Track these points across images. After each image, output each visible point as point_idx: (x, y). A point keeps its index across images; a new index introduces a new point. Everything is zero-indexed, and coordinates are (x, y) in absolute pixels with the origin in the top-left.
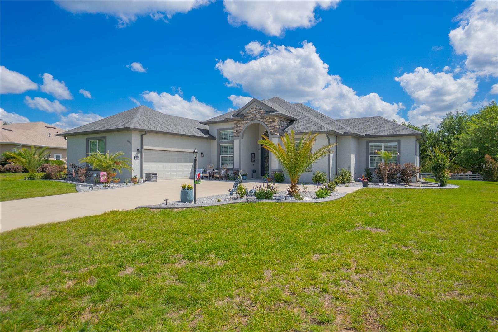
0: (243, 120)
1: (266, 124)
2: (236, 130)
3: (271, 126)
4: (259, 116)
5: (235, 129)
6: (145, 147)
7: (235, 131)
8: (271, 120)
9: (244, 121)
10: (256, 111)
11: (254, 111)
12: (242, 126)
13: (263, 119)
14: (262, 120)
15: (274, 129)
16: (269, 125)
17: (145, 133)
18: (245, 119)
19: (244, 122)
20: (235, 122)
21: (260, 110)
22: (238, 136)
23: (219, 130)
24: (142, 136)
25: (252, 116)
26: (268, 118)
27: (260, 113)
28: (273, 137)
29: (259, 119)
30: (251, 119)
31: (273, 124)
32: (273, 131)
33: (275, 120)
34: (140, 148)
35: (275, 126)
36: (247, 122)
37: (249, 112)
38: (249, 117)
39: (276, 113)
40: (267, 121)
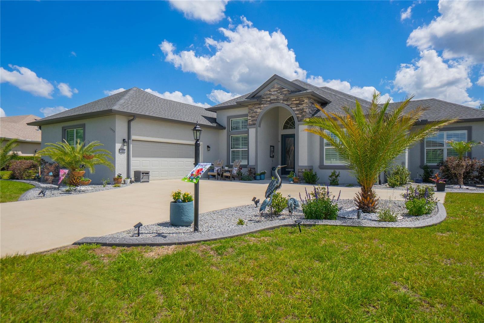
0: (260, 104)
1: (291, 108)
2: (252, 117)
3: (298, 110)
4: (281, 97)
5: (250, 115)
6: (133, 137)
7: (250, 118)
8: (298, 102)
9: (262, 104)
10: (277, 91)
11: (274, 91)
12: (259, 110)
13: (287, 100)
14: (285, 103)
15: (302, 113)
16: (295, 109)
17: (133, 118)
18: (262, 102)
19: (262, 106)
20: (250, 106)
21: (283, 90)
22: (254, 124)
23: (229, 118)
24: (129, 122)
25: (272, 97)
26: (294, 99)
27: (283, 94)
28: (301, 124)
29: (282, 102)
30: (271, 102)
31: (301, 107)
32: (300, 116)
33: (303, 101)
34: (126, 138)
35: (303, 109)
36: (265, 105)
37: (268, 92)
38: (269, 99)
39: (305, 92)
40: (292, 104)
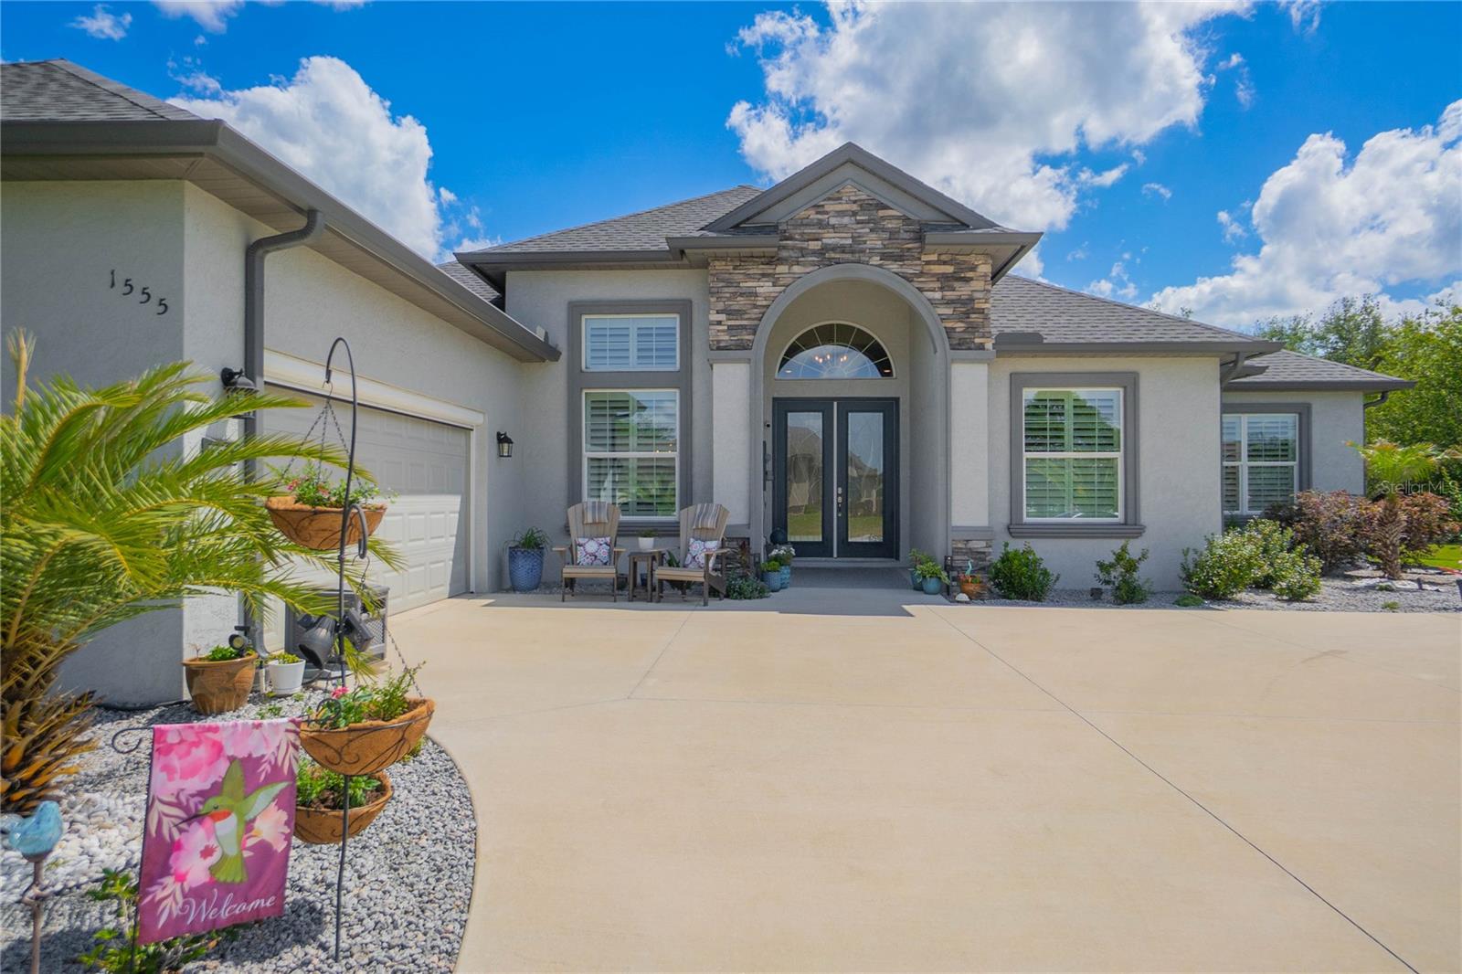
0: (772, 260)
1: (920, 289)
2: (729, 313)
3: (949, 303)
4: (874, 241)
5: (720, 306)
7: (722, 317)
8: (949, 269)
9: (781, 261)
10: (854, 214)
11: (841, 214)
12: (765, 288)
13: (899, 258)
14: (894, 267)
15: (967, 314)
16: (938, 295)
18: (784, 254)
19: (782, 269)
20: (719, 265)
21: (882, 213)
22: (743, 346)
23: (577, 309)
25: (830, 238)
26: (934, 257)
27: (884, 230)
28: (964, 361)
29: (876, 260)
30: (825, 257)
31: (963, 290)
32: (960, 326)
33: (973, 269)
35: (971, 300)
36: (796, 269)
37: (814, 216)
38: (814, 245)
39: (991, 230)
40: (922, 274)
